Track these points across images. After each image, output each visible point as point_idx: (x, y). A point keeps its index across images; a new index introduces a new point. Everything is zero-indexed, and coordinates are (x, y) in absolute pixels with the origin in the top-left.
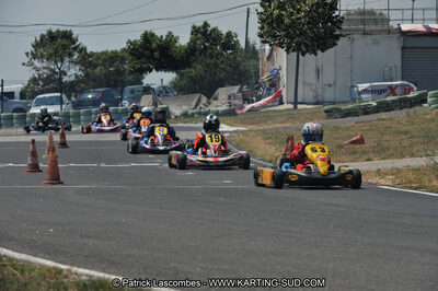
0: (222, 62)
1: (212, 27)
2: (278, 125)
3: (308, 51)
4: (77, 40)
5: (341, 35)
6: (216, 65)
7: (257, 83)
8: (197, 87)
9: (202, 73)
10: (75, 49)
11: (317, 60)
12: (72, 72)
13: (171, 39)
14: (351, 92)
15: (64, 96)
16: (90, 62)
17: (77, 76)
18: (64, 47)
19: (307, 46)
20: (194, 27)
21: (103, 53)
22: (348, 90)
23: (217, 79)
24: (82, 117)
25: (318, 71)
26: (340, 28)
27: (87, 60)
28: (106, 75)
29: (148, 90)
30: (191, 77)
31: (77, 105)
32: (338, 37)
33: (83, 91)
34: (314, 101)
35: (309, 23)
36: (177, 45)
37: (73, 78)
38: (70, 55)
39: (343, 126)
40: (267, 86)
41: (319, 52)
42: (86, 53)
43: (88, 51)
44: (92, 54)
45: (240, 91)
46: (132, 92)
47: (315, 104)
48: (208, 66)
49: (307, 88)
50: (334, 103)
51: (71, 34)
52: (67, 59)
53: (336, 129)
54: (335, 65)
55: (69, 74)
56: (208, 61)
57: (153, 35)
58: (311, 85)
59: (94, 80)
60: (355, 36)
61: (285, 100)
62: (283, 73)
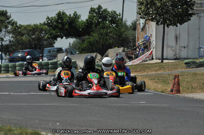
0: (110, 32)
1: (103, 8)
2: (154, 73)
3: (171, 24)
4: (10, 17)
5: (194, 14)
6: (107, 34)
7: (135, 46)
8: (94, 48)
9: (97, 39)
10: (9, 23)
11: (176, 31)
12: (8, 39)
13: (76, 17)
14: (199, 52)
15: (3, 55)
16: (20, 32)
17: (10, 41)
18: (2, 22)
19: (170, 21)
20: (91, 9)
21: (28, 26)
22: (197, 50)
23: (107, 43)
24: (17, 68)
25: (176, 38)
26: (192, 9)
27: (17, 30)
28: (29, 40)
29: (60, 50)
30: (89, 42)
31: (11, 60)
32: (191, 15)
33: (14, 51)
34: (174, 57)
35: (172, 5)
36: (80, 20)
37: (7, 43)
38: (6, 27)
39: (199, 72)
40: (142, 47)
41: (178, 25)
42: (17, 26)
43: (18, 25)
44: (21, 26)
45: (124, 51)
46: (50, 52)
47: (175, 59)
48: (101, 34)
49: (169, 49)
50: (188, 59)
51: (6, 13)
52: (4, 30)
53: (195, 74)
54: (188, 34)
55: (5, 39)
56: (102, 31)
57: (64, 13)
58: (172, 47)
59: (22, 44)
60: (202, 14)
61: (154, 57)
62: (153, 39)
